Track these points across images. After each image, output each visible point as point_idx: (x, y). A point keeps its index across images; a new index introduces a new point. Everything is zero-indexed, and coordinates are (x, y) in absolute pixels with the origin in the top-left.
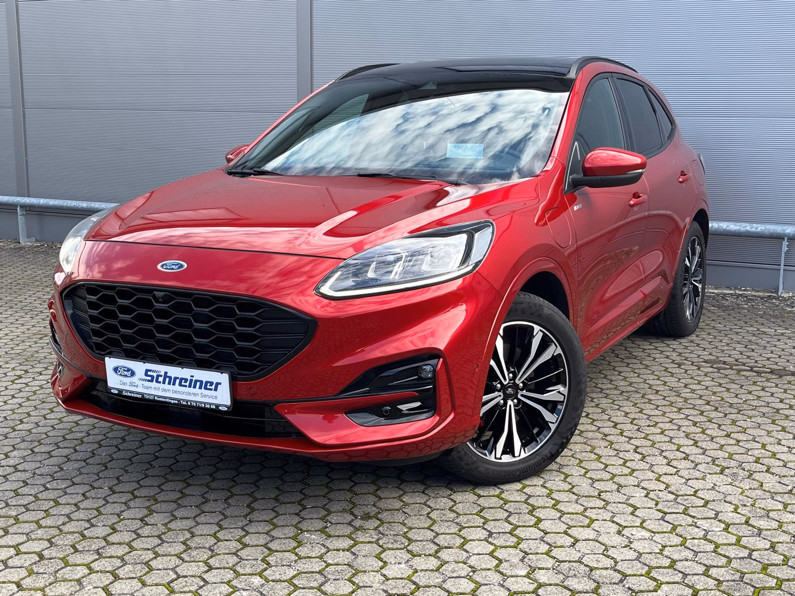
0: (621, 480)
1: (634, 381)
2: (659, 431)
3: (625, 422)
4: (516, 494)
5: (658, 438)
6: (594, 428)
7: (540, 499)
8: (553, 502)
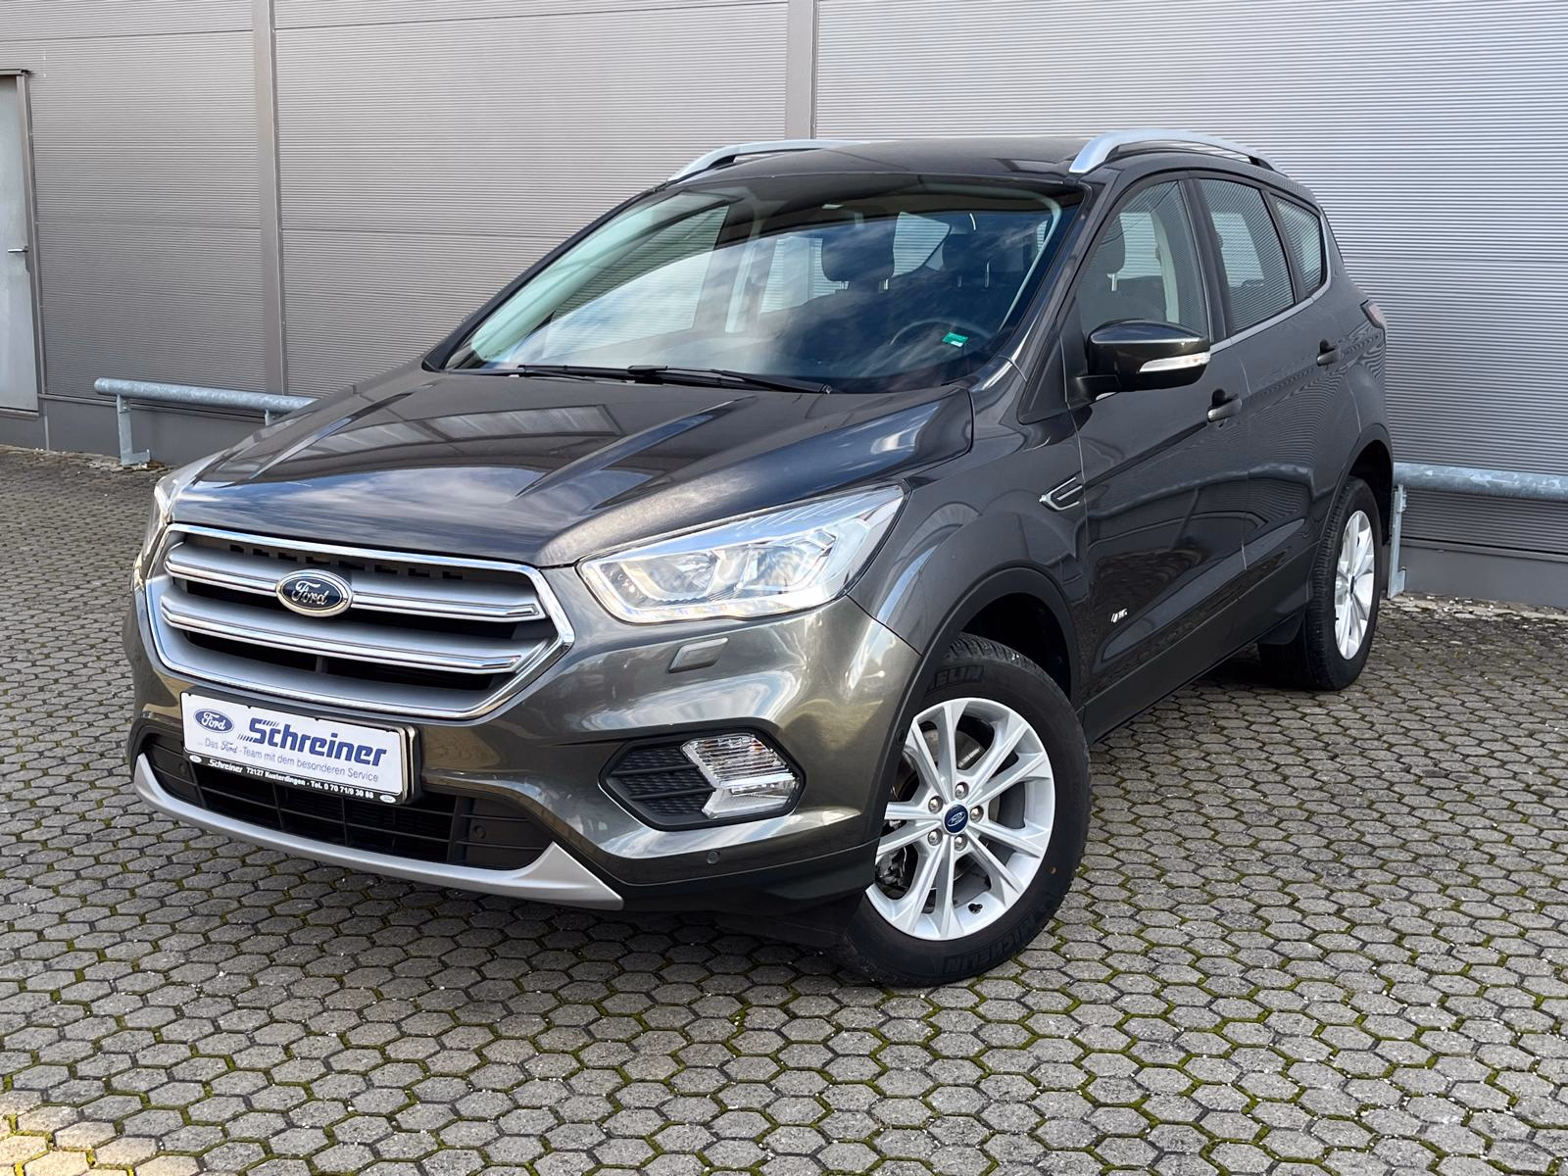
0: (1408, 1078)
1: (1443, 830)
2: (1495, 957)
3: (1420, 931)
4: (1176, 1102)
5: (1493, 975)
6: (1353, 944)
7: (1228, 1117)
8: (1257, 1128)
